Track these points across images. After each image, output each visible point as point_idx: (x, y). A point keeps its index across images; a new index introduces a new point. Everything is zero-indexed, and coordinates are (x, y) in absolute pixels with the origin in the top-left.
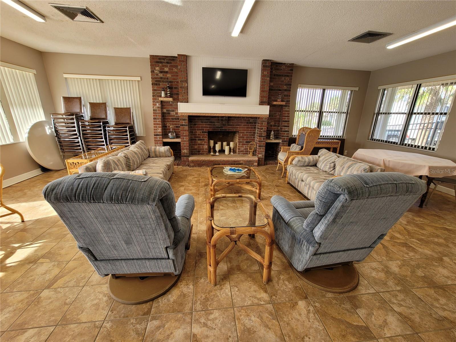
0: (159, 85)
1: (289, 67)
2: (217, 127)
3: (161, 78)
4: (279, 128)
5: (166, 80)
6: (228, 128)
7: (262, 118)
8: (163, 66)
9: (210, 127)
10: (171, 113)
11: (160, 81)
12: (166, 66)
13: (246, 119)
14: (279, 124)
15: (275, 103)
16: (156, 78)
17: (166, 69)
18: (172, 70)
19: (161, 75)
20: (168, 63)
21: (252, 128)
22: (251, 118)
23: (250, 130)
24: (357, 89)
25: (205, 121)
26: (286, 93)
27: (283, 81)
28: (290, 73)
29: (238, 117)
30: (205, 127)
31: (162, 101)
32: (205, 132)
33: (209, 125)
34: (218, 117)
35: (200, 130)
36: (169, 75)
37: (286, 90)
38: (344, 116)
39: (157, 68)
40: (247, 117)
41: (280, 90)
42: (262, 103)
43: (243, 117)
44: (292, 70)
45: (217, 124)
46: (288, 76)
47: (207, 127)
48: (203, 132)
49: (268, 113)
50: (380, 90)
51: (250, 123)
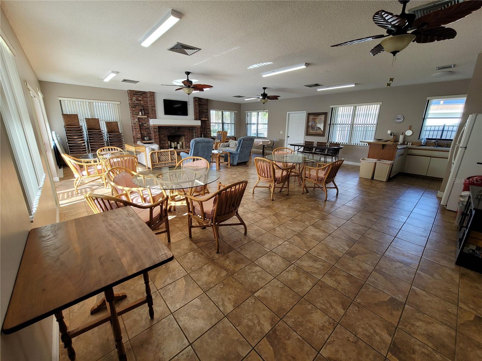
0: (136, 108)
1: (206, 100)
2: (173, 133)
3: (137, 104)
4: (205, 132)
5: (140, 105)
6: (179, 133)
7: (198, 127)
8: (138, 96)
9: (168, 133)
10: (144, 125)
11: (136, 106)
12: (140, 97)
13: (188, 128)
14: (205, 130)
15: (202, 119)
16: (133, 103)
17: (140, 99)
18: (144, 99)
19: (137, 102)
20: (141, 95)
21: (191, 133)
22: (191, 127)
23: (191, 134)
24: (237, 112)
25: (165, 129)
26: (206, 114)
27: (204, 108)
28: (206, 104)
29: (184, 127)
30: (166, 133)
31: (138, 118)
32: (166, 136)
33: (168, 132)
34: (173, 127)
35: (163, 135)
36: (142, 102)
37: (206, 112)
38: (233, 125)
39: (134, 98)
40: (188, 127)
41: (203, 112)
42: (196, 119)
43: (187, 127)
44: (207, 102)
45: (173, 131)
46: (206, 105)
47: (167, 133)
48: (164, 136)
49: (200, 125)
50: (246, 113)
51: (190, 130)
